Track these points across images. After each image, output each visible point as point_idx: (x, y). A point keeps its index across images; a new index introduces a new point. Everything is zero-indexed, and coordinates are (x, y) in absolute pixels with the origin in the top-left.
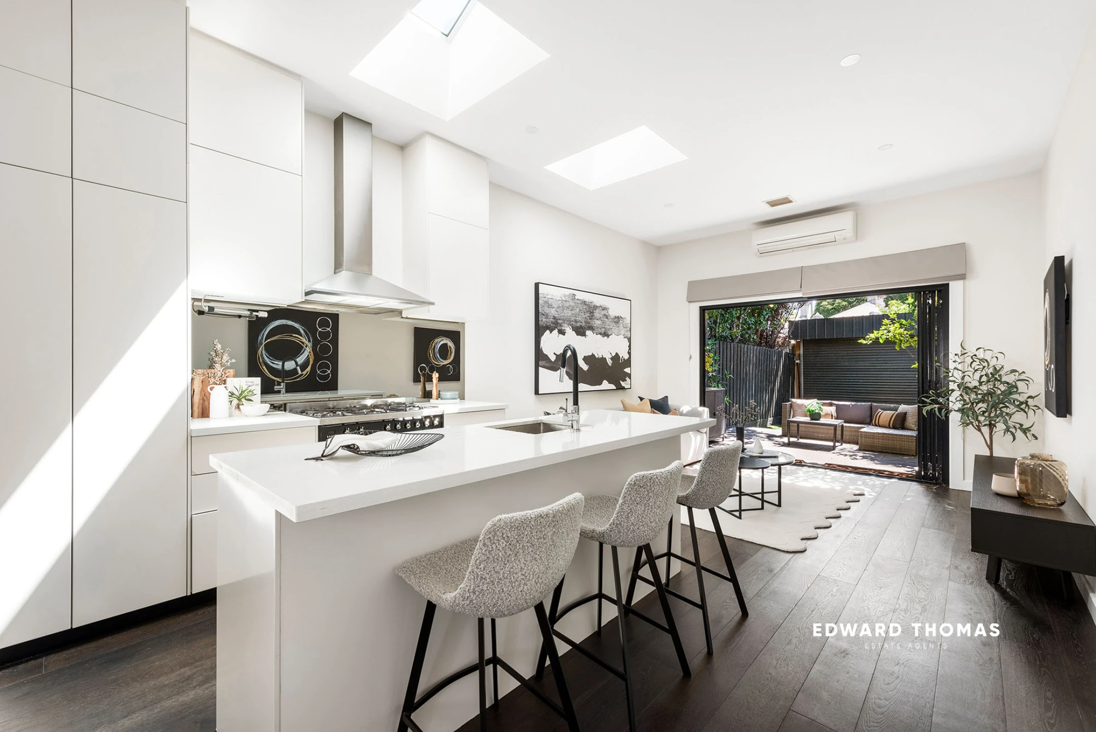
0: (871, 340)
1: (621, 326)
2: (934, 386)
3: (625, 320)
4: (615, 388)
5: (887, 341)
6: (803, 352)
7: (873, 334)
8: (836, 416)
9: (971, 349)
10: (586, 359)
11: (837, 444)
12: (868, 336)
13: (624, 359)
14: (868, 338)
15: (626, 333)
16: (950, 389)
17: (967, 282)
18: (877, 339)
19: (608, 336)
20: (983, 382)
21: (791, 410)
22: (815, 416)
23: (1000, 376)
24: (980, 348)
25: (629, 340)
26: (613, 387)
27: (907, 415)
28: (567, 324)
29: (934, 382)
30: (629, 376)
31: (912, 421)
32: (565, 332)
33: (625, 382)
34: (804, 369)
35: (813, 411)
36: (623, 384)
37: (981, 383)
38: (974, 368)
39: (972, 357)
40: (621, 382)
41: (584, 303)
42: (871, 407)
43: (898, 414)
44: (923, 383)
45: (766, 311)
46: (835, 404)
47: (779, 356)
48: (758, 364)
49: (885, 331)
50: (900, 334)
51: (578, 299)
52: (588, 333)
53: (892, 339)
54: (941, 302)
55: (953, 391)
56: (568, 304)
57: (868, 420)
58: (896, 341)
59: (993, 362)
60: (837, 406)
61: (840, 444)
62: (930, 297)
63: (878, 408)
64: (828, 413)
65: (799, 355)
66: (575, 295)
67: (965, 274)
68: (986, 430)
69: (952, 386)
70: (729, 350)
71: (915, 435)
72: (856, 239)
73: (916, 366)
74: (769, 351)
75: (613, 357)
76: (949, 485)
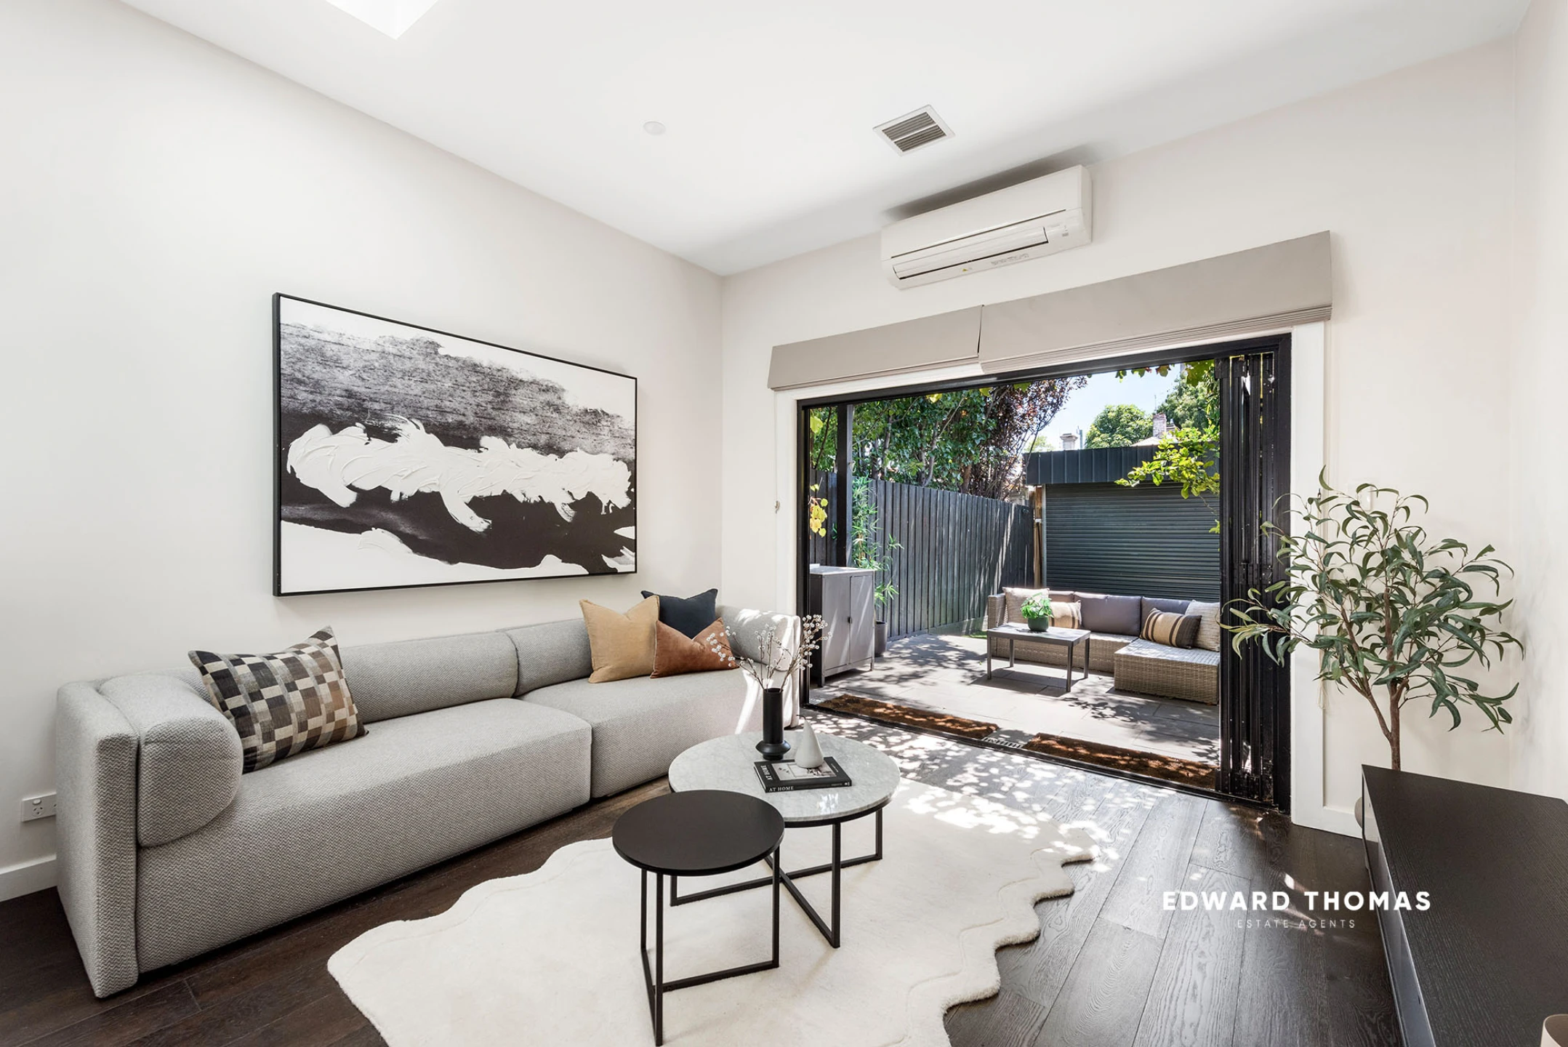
0: (1136, 480)
1: (606, 431)
2: (1256, 575)
3: (617, 421)
4: (587, 573)
5: (1167, 482)
6: (1047, 505)
7: (1142, 469)
8: (1081, 621)
9: (1344, 488)
10: (478, 505)
11: (1076, 675)
12: (1132, 473)
13: (615, 508)
14: (1131, 475)
15: (622, 450)
16: (1293, 586)
17: (1334, 326)
18: (1149, 476)
19: (561, 453)
20: (1372, 569)
21: (1005, 608)
22: (1038, 623)
23: (1416, 554)
24: (1367, 485)
25: (632, 465)
26: (578, 569)
27: (1202, 622)
28: (403, 414)
29: (1255, 567)
30: (632, 545)
31: (1210, 633)
32: (397, 435)
33: (617, 558)
34: (1047, 533)
35: (1033, 613)
36: (610, 562)
37: (1365, 572)
38: (1355, 534)
39: (1348, 508)
40: (605, 558)
41: (475, 368)
42: (1141, 604)
43: (1186, 618)
44: (1232, 565)
45: (976, 431)
46: (1079, 598)
47: (1005, 511)
48: (964, 523)
49: (1162, 462)
50: (1189, 468)
51: (447, 356)
52: (485, 441)
53: (1174, 477)
54: (1272, 379)
55: (1300, 590)
56: (408, 365)
57: (1136, 628)
58: (1182, 481)
59: (1398, 522)
60: (1083, 601)
61: (1081, 675)
62: (1247, 369)
63: (1152, 605)
64: (1067, 614)
65: (1041, 510)
66: (439, 346)
67: (1330, 306)
68: (1382, 695)
69: (1298, 579)
70: (906, 497)
71: (1214, 664)
72: (1092, 239)
73: (1217, 529)
74: (985, 501)
75: (577, 501)
76: (1289, 813)
